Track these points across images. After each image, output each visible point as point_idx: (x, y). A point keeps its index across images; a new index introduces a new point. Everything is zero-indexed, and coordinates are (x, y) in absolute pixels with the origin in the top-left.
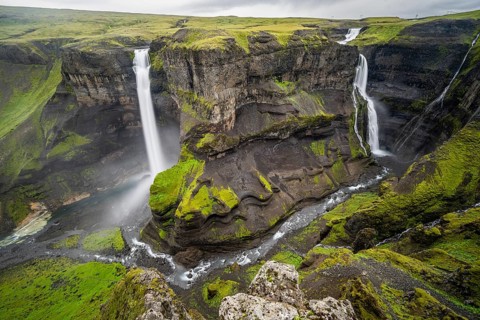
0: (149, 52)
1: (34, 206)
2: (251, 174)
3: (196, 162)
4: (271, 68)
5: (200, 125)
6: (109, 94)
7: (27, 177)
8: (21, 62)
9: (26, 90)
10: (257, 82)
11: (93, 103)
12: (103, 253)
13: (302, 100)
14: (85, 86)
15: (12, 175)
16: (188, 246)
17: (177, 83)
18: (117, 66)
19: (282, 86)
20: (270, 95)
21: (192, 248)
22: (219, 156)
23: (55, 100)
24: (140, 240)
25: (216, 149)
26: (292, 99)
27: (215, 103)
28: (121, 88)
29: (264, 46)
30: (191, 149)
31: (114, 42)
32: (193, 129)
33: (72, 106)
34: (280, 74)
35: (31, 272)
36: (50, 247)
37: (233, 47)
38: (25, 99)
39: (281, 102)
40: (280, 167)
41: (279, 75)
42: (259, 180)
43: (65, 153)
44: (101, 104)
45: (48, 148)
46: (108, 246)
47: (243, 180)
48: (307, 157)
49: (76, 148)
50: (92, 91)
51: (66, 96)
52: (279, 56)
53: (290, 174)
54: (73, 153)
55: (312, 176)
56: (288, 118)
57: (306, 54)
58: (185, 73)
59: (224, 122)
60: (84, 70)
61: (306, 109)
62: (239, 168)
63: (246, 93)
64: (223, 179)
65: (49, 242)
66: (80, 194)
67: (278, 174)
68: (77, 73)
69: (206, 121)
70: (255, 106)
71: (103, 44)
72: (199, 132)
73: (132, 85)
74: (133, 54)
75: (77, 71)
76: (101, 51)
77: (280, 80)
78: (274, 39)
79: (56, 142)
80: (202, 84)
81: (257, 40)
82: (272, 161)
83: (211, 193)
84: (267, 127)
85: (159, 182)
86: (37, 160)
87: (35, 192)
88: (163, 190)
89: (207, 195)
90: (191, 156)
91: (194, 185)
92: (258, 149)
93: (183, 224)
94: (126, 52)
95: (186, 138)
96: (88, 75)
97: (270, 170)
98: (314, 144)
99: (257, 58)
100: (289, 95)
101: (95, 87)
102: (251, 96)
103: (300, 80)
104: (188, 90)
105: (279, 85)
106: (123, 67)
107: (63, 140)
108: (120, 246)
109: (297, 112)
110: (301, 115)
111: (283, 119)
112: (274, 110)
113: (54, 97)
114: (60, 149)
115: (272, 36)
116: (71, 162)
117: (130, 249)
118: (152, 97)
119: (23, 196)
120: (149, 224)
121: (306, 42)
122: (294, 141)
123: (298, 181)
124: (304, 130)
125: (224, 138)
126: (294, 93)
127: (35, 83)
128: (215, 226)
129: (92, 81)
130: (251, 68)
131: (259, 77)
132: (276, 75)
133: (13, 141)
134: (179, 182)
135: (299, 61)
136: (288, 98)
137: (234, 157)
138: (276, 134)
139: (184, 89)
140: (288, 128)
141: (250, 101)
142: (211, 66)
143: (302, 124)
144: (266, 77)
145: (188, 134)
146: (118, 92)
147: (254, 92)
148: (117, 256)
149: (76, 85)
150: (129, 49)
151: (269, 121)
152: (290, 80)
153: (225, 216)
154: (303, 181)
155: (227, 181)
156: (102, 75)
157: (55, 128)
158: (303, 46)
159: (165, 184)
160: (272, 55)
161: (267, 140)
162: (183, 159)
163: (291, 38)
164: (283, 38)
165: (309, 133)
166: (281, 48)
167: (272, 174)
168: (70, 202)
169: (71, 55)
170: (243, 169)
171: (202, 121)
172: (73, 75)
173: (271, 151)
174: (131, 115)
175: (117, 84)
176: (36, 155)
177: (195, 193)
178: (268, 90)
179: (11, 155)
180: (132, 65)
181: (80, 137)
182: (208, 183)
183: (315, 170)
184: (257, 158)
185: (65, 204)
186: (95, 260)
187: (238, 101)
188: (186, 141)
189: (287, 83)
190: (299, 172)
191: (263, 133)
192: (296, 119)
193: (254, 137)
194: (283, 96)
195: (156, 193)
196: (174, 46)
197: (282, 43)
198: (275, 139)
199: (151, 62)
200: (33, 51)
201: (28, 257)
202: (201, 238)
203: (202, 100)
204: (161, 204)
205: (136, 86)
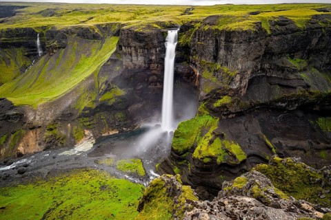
0: (178, 32)
1: (87, 132)
2: (258, 136)
3: (211, 118)
4: (286, 46)
5: (220, 89)
6: (145, 61)
7: (87, 112)
8: (88, 38)
9: (88, 56)
10: (271, 58)
11: (132, 66)
12: (130, 175)
13: (312, 77)
14: (131, 54)
15: (79, 109)
16: (199, 185)
17: (202, 55)
18: (156, 42)
19: (294, 63)
20: (282, 69)
21: (201, 187)
22: (230, 116)
23: (109, 63)
24: (156, 172)
25: (230, 109)
26: (303, 75)
27: (237, 72)
28: (153, 58)
29: (283, 28)
30: (208, 108)
31: (155, 25)
32: (213, 92)
33: (118, 68)
34: (294, 53)
35: (86, 175)
36: (96, 162)
37: (261, 29)
38: (87, 62)
39: (292, 77)
40: (283, 135)
41: (292, 52)
42: (265, 142)
43: (109, 100)
44: (137, 67)
45: (100, 95)
46: (134, 170)
47: (249, 140)
48: (314, 130)
49: (116, 97)
50: (134, 58)
51: (116, 61)
52: (296, 37)
53: (294, 143)
54: (113, 100)
55: (319, 150)
56: (298, 91)
57: (323, 35)
58: (211, 48)
59: (241, 88)
60: (133, 44)
61: (317, 85)
62: (246, 129)
63: (259, 67)
64: (233, 135)
65: (95, 158)
66: (113, 130)
67: (281, 141)
68: (129, 46)
69: (226, 86)
70: (265, 79)
71: (149, 26)
72: (218, 94)
73: (162, 55)
74: (167, 33)
75: (129, 44)
76: (147, 31)
77: (292, 57)
78: (292, 22)
79: (106, 91)
80: (229, 57)
81: (276, 23)
82: (275, 128)
83: (223, 145)
84: (276, 97)
85: (181, 129)
86: (94, 101)
87: (88, 123)
88: (183, 136)
89: (220, 146)
90: (206, 112)
91: (209, 135)
92: (263, 116)
93: (200, 165)
94: (163, 32)
95: (205, 98)
96: (135, 47)
97: (274, 136)
98: (321, 119)
99: (276, 38)
100: (300, 71)
101: (137, 56)
102: (263, 70)
103: (311, 58)
104: (210, 62)
105: (291, 62)
106: (159, 42)
107: (110, 90)
108: (142, 173)
109: (308, 86)
110: (312, 90)
111: (293, 92)
112: (285, 83)
113: (108, 61)
114: (107, 96)
115: (290, 20)
116: (112, 106)
117: (149, 177)
118: (175, 65)
119: (82, 125)
120: (165, 161)
121: (323, 25)
122: (300, 114)
123: (302, 152)
124: (312, 104)
125: (239, 101)
126: (304, 70)
127: (94, 52)
128: (223, 174)
129: (136, 51)
130: (269, 46)
131: (273, 54)
132: (290, 53)
133: (83, 88)
134: (195, 132)
135: (315, 41)
136: (299, 74)
137: (243, 120)
138: (284, 105)
139: (207, 60)
140: (296, 101)
141: (260, 74)
142: (241, 43)
143: (312, 98)
144: (279, 54)
145: (207, 96)
146: (151, 60)
147: (267, 66)
148: (140, 180)
149: (125, 54)
150: (165, 30)
151: (278, 93)
152: (302, 58)
153: (234, 167)
154: (309, 153)
155: (236, 138)
156: (144, 48)
157: (107, 82)
158: (321, 28)
159: (185, 131)
160: (289, 36)
161: (273, 109)
162: (201, 114)
163: (308, 22)
164: (300, 21)
165: (317, 108)
166: (299, 30)
167: (276, 140)
168: (106, 134)
169: (128, 34)
170: (250, 130)
171: (223, 86)
172: (125, 47)
173: (277, 119)
174: (155, 78)
175: (152, 54)
176: (93, 99)
177: (211, 142)
178: (281, 65)
179: (80, 97)
180: (164, 41)
181: (119, 90)
182: (222, 136)
183: (322, 144)
184: (262, 123)
185: (103, 135)
186: (126, 178)
187: (252, 73)
188: (205, 100)
189: (298, 60)
190: (305, 144)
191: (271, 102)
192: (307, 93)
193: (261, 105)
194: (295, 71)
195: (178, 137)
196: (206, 28)
197: (299, 26)
198: (281, 110)
199: (179, 39)
200: (96, 31)
201: (84, 165)
202: (211, 180)
203: (225, 69)
204: (181, 146)
205: (165, 56)
